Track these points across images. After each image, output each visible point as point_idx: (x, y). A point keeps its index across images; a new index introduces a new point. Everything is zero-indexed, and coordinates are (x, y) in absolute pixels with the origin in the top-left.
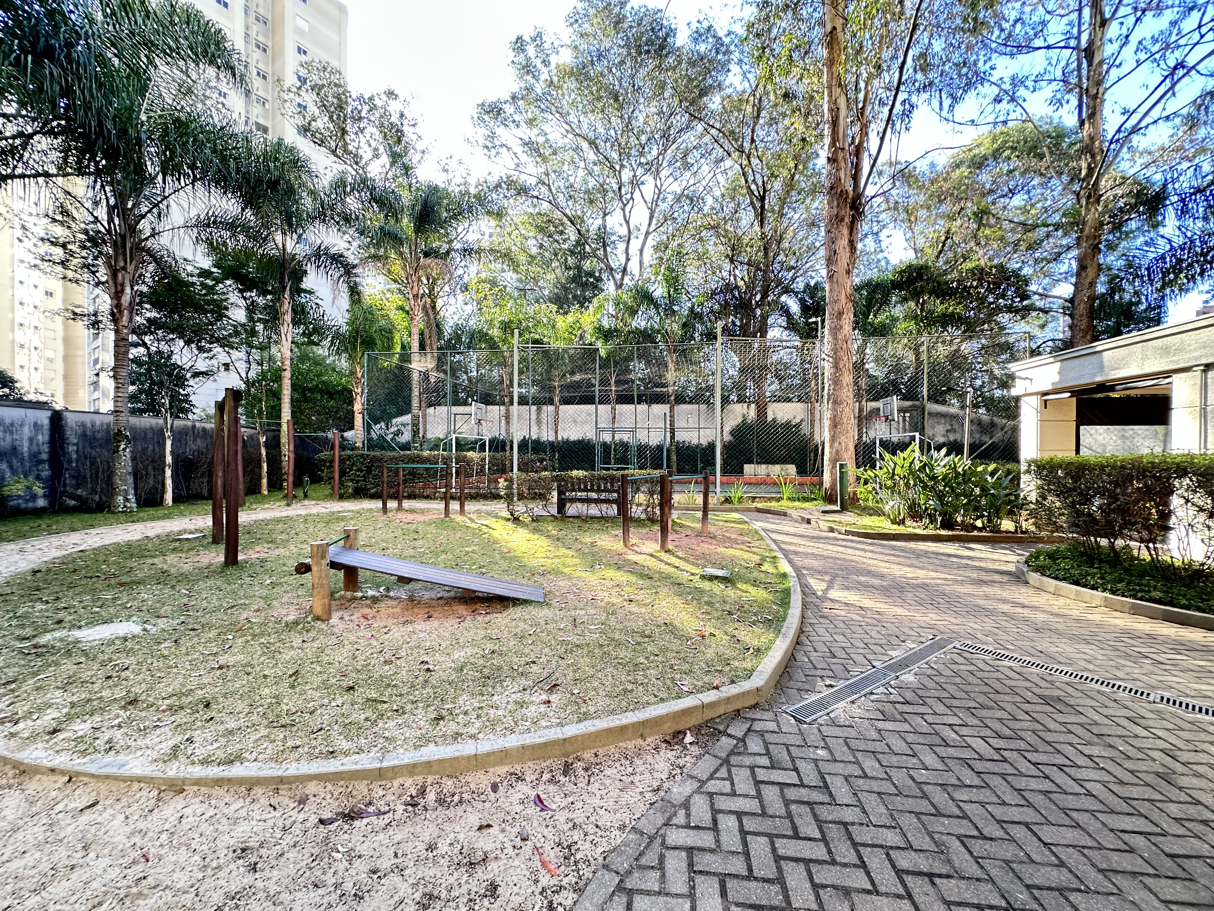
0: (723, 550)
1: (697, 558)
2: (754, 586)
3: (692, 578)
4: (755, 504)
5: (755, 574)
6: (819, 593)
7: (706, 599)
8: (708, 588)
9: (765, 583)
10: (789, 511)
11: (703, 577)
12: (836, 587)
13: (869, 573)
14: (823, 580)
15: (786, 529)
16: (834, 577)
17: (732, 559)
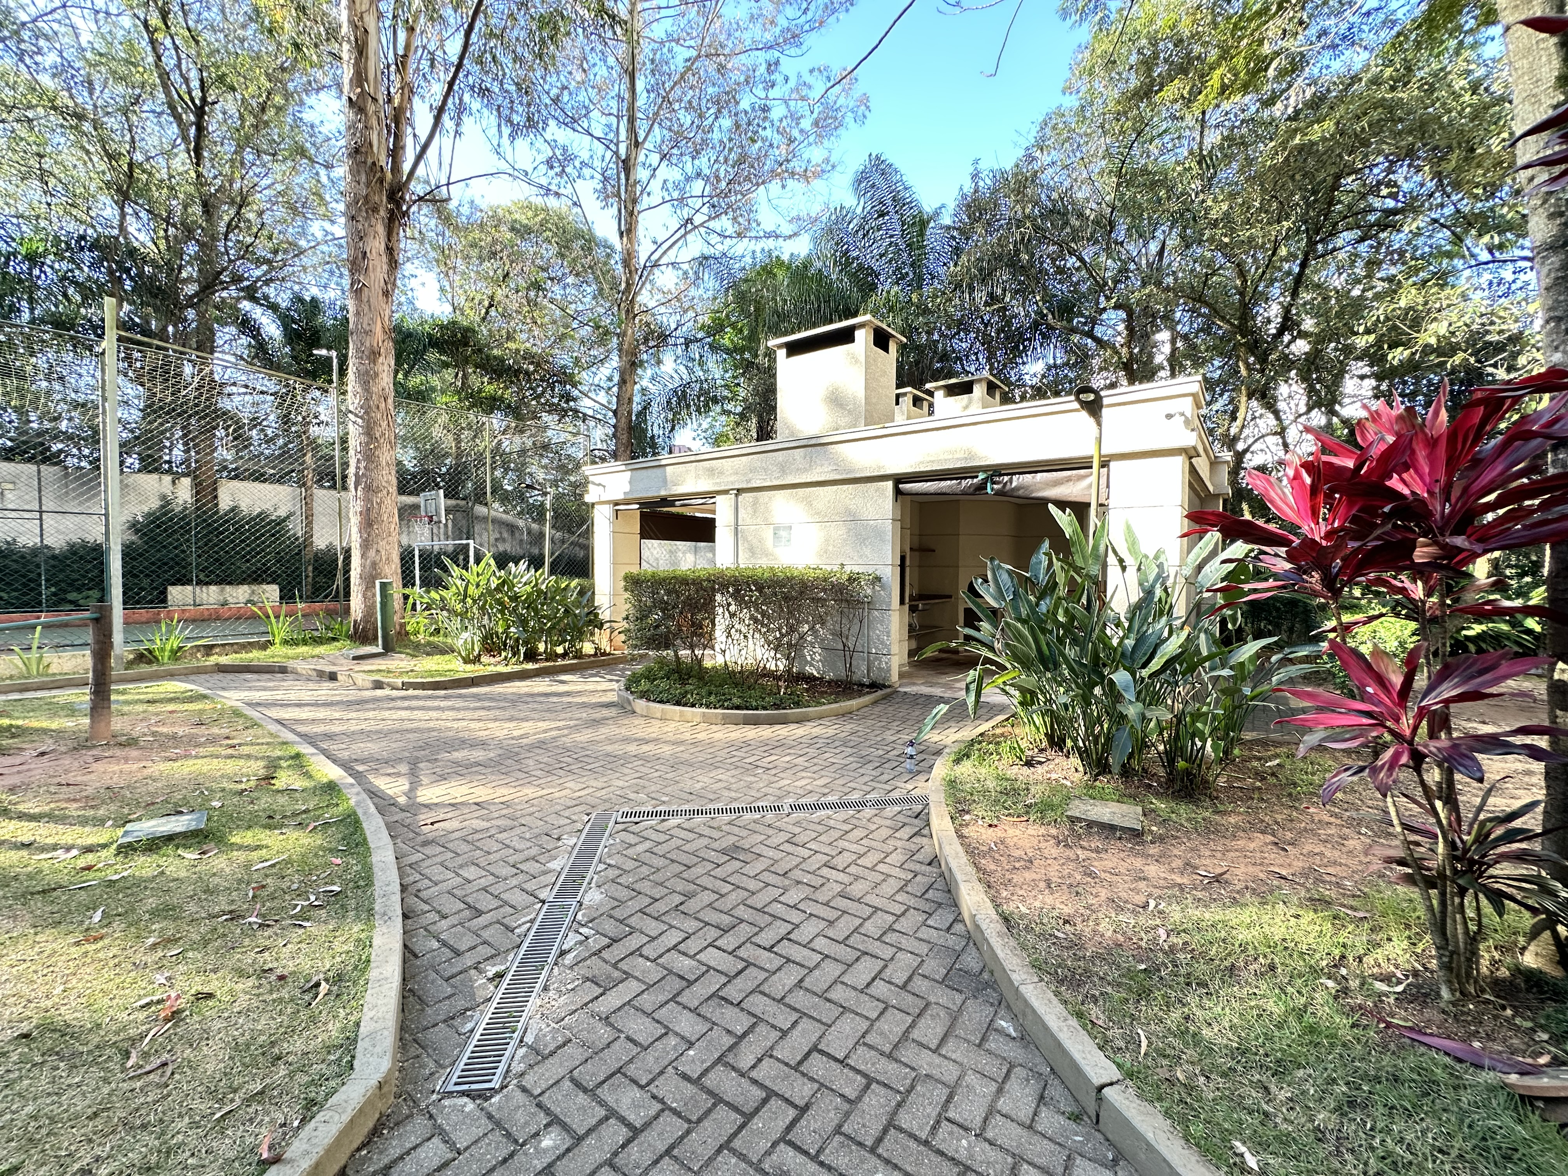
0: (165, 767)
1: (90, 802)
2: (269, 827)
3: (90, 858)
4: (213, 660)
5: (265, 801)
6: (402, 800)
7: (152, 902)
8: (147, 873)
9: (295, 815)
10: (291, 664)
11: (127, 850)
12: (425, 780)
13: (464, 743)
14: (399, 775)
15: (293, 696)
16: (414, 765)
17: (197, 783)
